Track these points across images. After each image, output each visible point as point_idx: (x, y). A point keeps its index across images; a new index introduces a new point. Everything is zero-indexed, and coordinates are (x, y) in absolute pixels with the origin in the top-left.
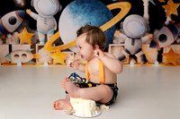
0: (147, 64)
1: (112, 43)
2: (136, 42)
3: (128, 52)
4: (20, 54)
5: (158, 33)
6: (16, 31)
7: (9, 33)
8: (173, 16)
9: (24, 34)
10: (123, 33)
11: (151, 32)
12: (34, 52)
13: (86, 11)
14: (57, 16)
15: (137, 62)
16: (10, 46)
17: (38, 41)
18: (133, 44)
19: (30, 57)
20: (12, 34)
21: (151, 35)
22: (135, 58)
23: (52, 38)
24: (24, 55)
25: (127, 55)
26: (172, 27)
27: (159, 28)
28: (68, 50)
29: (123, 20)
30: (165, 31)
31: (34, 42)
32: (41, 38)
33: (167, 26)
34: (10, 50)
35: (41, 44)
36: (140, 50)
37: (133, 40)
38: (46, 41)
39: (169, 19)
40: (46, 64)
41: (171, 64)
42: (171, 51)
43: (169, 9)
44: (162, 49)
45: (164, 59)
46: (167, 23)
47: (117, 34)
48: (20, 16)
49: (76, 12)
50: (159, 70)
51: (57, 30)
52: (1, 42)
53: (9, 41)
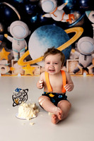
1: (69, 59)
2: (88, 58)
3: (81, 65)
9: (3, 52)
10: (78, 51)
12: (10, 66)
13: (49, 35)
14: (27, 39)
15: (88, 74)
17: (13, 58)
18: (85, 59)
19: (7, 69)
22: (87, 70)
23: (23, 55)
24: (3, 68)
25: (81, 68)
28: (36, 64)
29: (77, 41)
31: (10, 58)
32: (15, 55)
35: (15, 59)
36: (91, 64)
37: (86, 56)
38: (19, 57)
40: (19, 75)
47: (73, 52)
49: (41, 35)
51: (28, 49)
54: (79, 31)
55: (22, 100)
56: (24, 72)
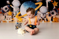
0: (48, 22)
1: (37, 15)
2: (44, 15)
3: (42, 18)
4: (8, 19)
5: (51, 12)
6: (7, 11)
8: (56, 6)
10: (40, 12)
11: (49, 11)
12: (12, 18)
13: (28, 5)
14: (20, 7)
15: (45, 21)
16: (5, 16)
17: (14, 15)
18: (43, 15)
19: (11, 20)
20: (6, 12)
21: (49, 13)
22: (44, 20)
23: (18, 14)
24: (10, 19)
26: (55, 10)
27: (51, 10)
28: (23, 17)
29: (40, 8)
30: (53, 11)
32: (15, 14)
34: (5, 18)
35: (15, 15)
36: (46, 17)
37: (43, 14)
38: (16, 14)
39: (54, 7)
40: (16, 22)
41: (56, 22)
42: (56, 17)
43: (54, 4)
44: (53, 17)
46: (54, 8)
47: (38, 12)
48: (8, 7)
49: (25, 5)
50: (52, 24)
51: (20, 11)
52: (3, 15)
53: (5, 15)
54: (41, 4)
55: (19, 27)
56: (18, 20)
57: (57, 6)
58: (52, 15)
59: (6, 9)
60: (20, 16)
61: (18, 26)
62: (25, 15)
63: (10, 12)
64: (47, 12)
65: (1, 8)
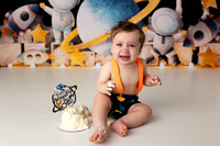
0: (180, 66)
2: (167, 40)
3: (157, 52)
4: (34, 54)
5: (193, 30)
6: (30, 27)
7: (21, 30)
8: (211, 9)
9: (38, 31)
10: (152, 29)
11: (185, 28)
12: (49, 52)
13: (107, 5)
15: (167, 64)
16: (23, 45)
17: (54, 40)
18: (163, 42)
19: (44, 57)
20: (24, 31)
21: (184, 32)
22: (166, 59)
23: (69, 36)
24: (38, 55)
25: (156, 56)
26: (209, 23)
27: (194, 24)
28: (88, 50)
29: (151, 14)
30: (202, 27)
31: (49, 41)
32: (57, 35)
33: (204, 21)
34: (23, 50)
35: (57, 42)
36: (172, 49)
37: (164, 37)
38: (62, 39)
39: (206, 13)
40: (63, 66)
41: (209, 66)
42: (209, 50)
44: (198, 48)
45: (200, 60)
46: (204, 17)
48: (33, 10)
49: (97, 5)
50: (194, 74)
51: (75, 26)
52: (12, 40)
53: (21, 40)
56: (70, 61)
57: (215, 6)
58: (197, 43)
59: (25, 17)
60: (75, 44)
61: (64, 98)
62: (96, 40)
63: (38, 29)
64: (176, 32)
65: (7, 14)
